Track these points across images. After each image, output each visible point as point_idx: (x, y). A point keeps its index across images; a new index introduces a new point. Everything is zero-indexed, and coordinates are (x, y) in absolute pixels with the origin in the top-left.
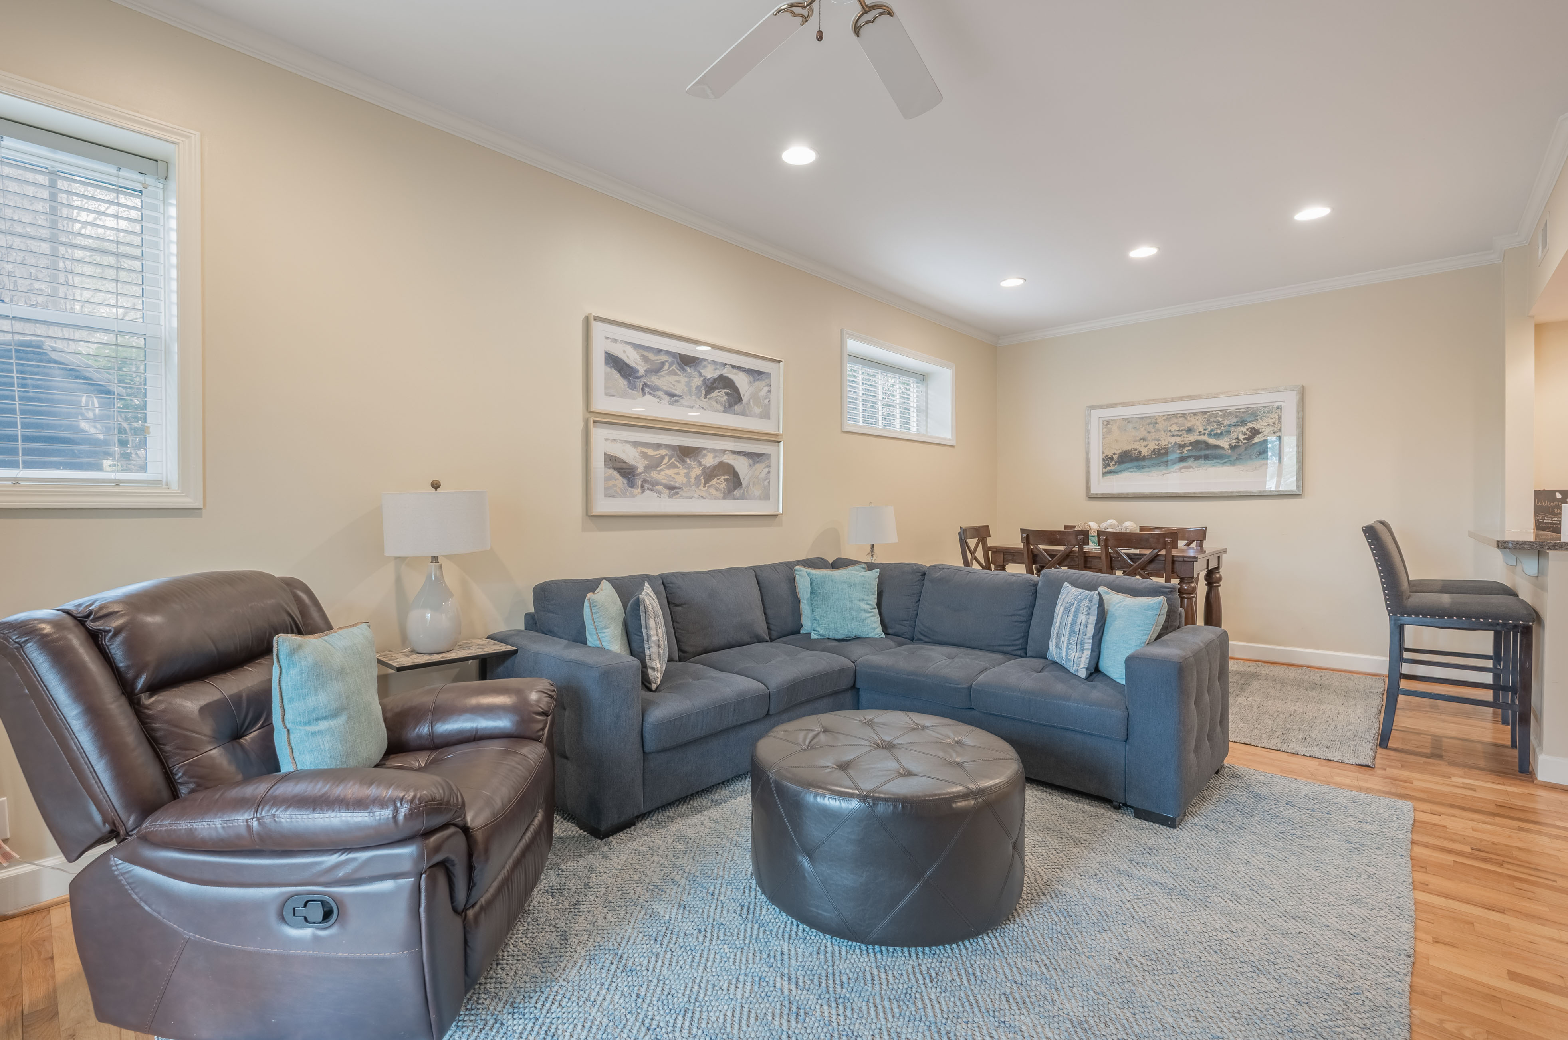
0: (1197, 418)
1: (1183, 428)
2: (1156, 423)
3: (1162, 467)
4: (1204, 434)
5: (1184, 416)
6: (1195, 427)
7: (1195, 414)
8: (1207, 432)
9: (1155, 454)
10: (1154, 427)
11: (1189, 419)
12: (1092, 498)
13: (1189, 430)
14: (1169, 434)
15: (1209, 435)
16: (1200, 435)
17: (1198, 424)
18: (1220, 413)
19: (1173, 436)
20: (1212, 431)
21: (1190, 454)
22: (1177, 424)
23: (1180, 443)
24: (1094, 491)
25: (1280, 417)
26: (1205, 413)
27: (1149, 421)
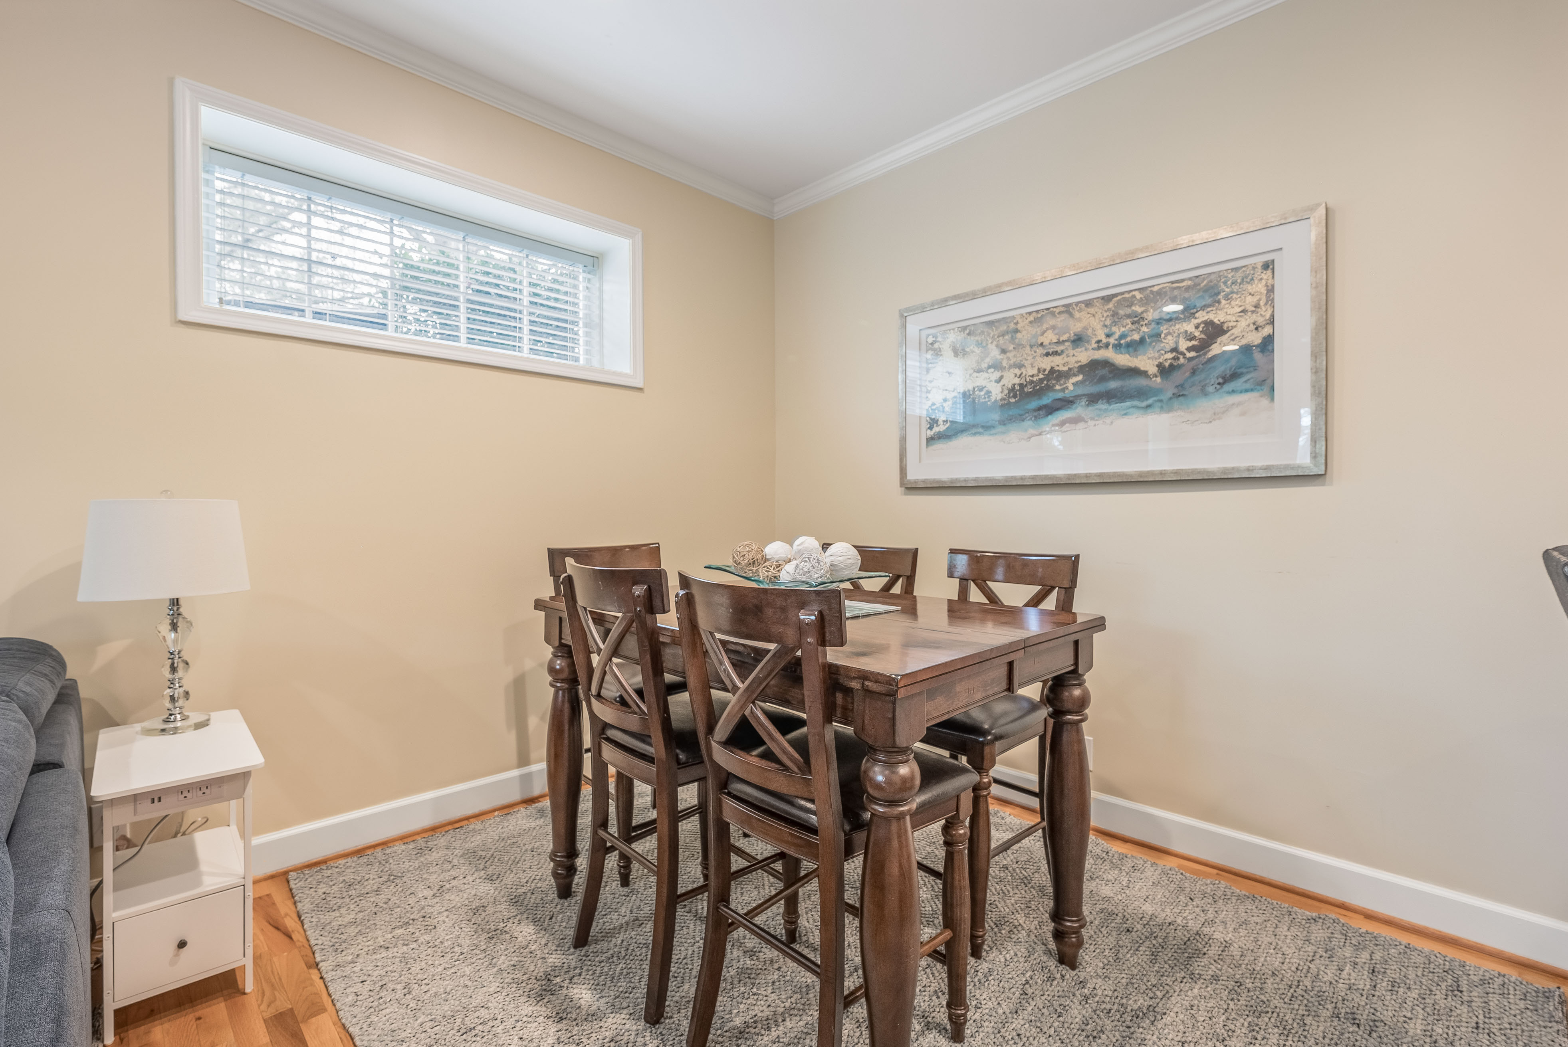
0: (1092, 310)
1: (1065, 337)
2: (1017, 331)
3: (1028, 423)
4: (1107, 345)
5: (1067, 310)
6: (1089, 332)
7: (1088, 303)
8: (1112, 340)
9: (1015, 396)
10: (1013, 339)
11: (1077, 315)
12: (912, 488)
13: (1078, 340)
14: (1040, 351)
15: (1118, 347)
16: (1099, 348)
17: (1085, 322)
18: (1138, 295)
19: (1047, 354)
20: (1123, 336)
21: (1080, 391)
22: (1053, 328)
23: (1061, 368)
24: (914, 474)
25: (1271, 290)
26: (1107, 299)
27: (1004, 328)
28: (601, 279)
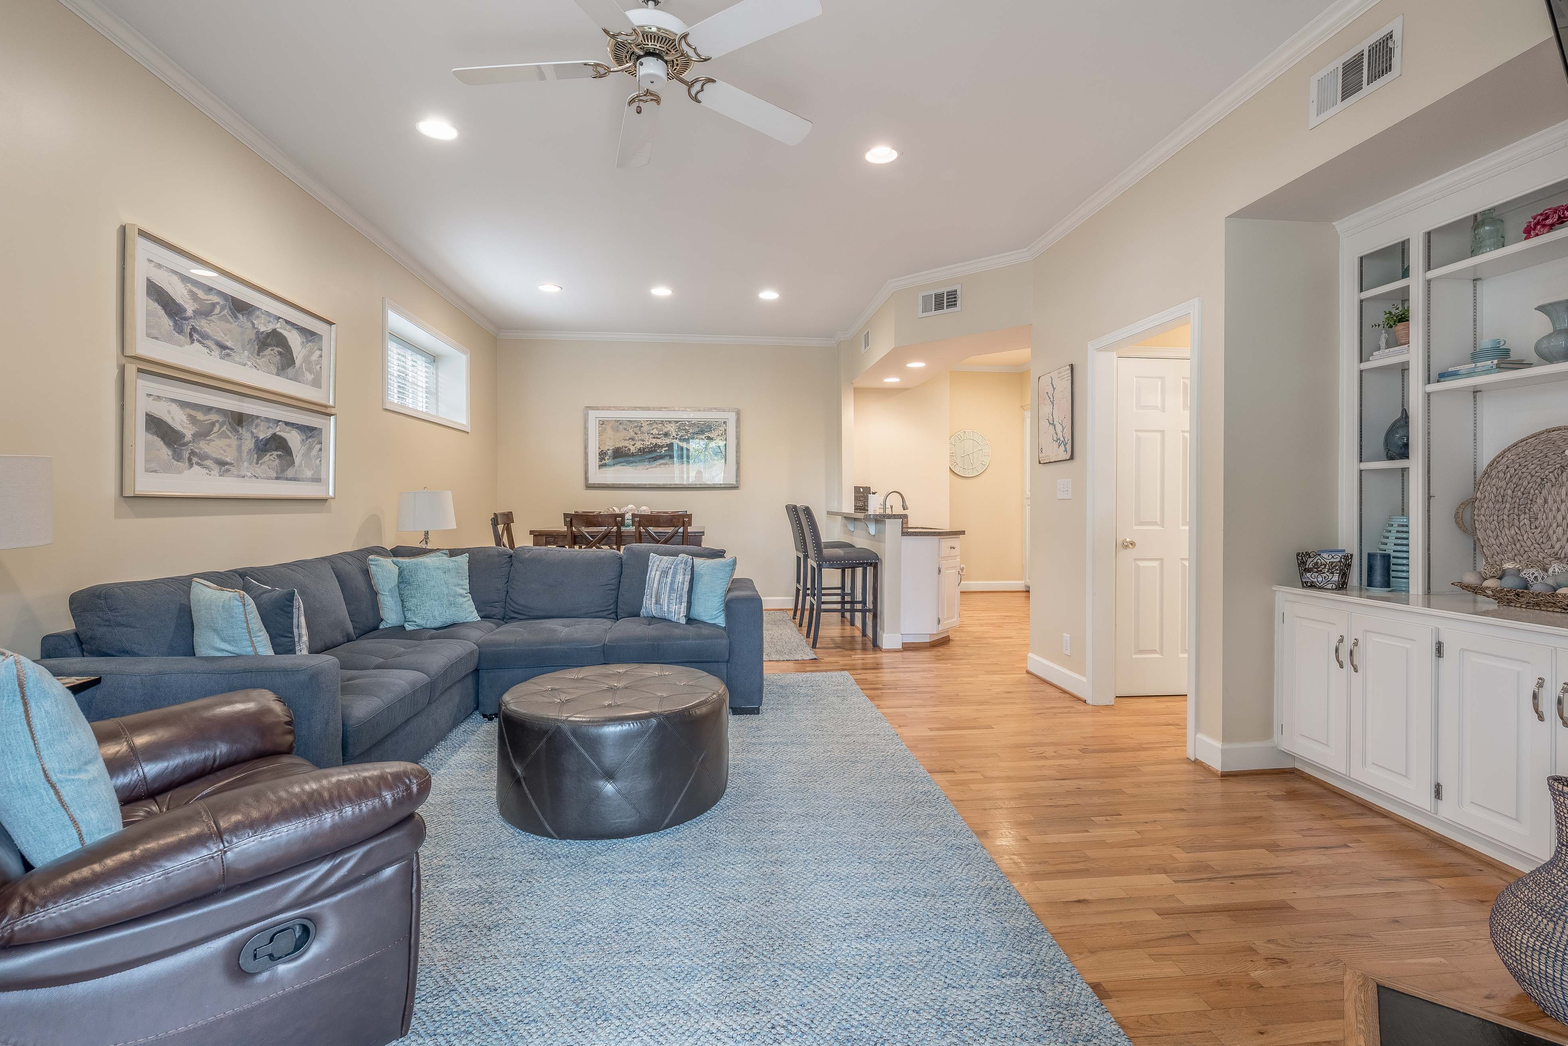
0: (671, 425)
1: (661, 433)
2: (642, 427)
3: (646, 463)
4: (676, 438)
5: (662, 422)
6: (670, 432)
7: (670, 422)
8: (678, 437)
9: (641, 452)
10: (640, 430)
11: (666, 425)
12: (589, 487)
13: (666, 435)
14: (651, 436)
15: (680, 440)
16: (674, 439)
17: (672, 429)
18: (687, 423)
19: (654, 438)
20: (681, 436)
21: (667, 453)
22: (657, 428)
23: (660, 444)
24: (591, 481)
25: (725, 430)
26: (677, 422)
27: (636, 424)
28: (437, 368)
